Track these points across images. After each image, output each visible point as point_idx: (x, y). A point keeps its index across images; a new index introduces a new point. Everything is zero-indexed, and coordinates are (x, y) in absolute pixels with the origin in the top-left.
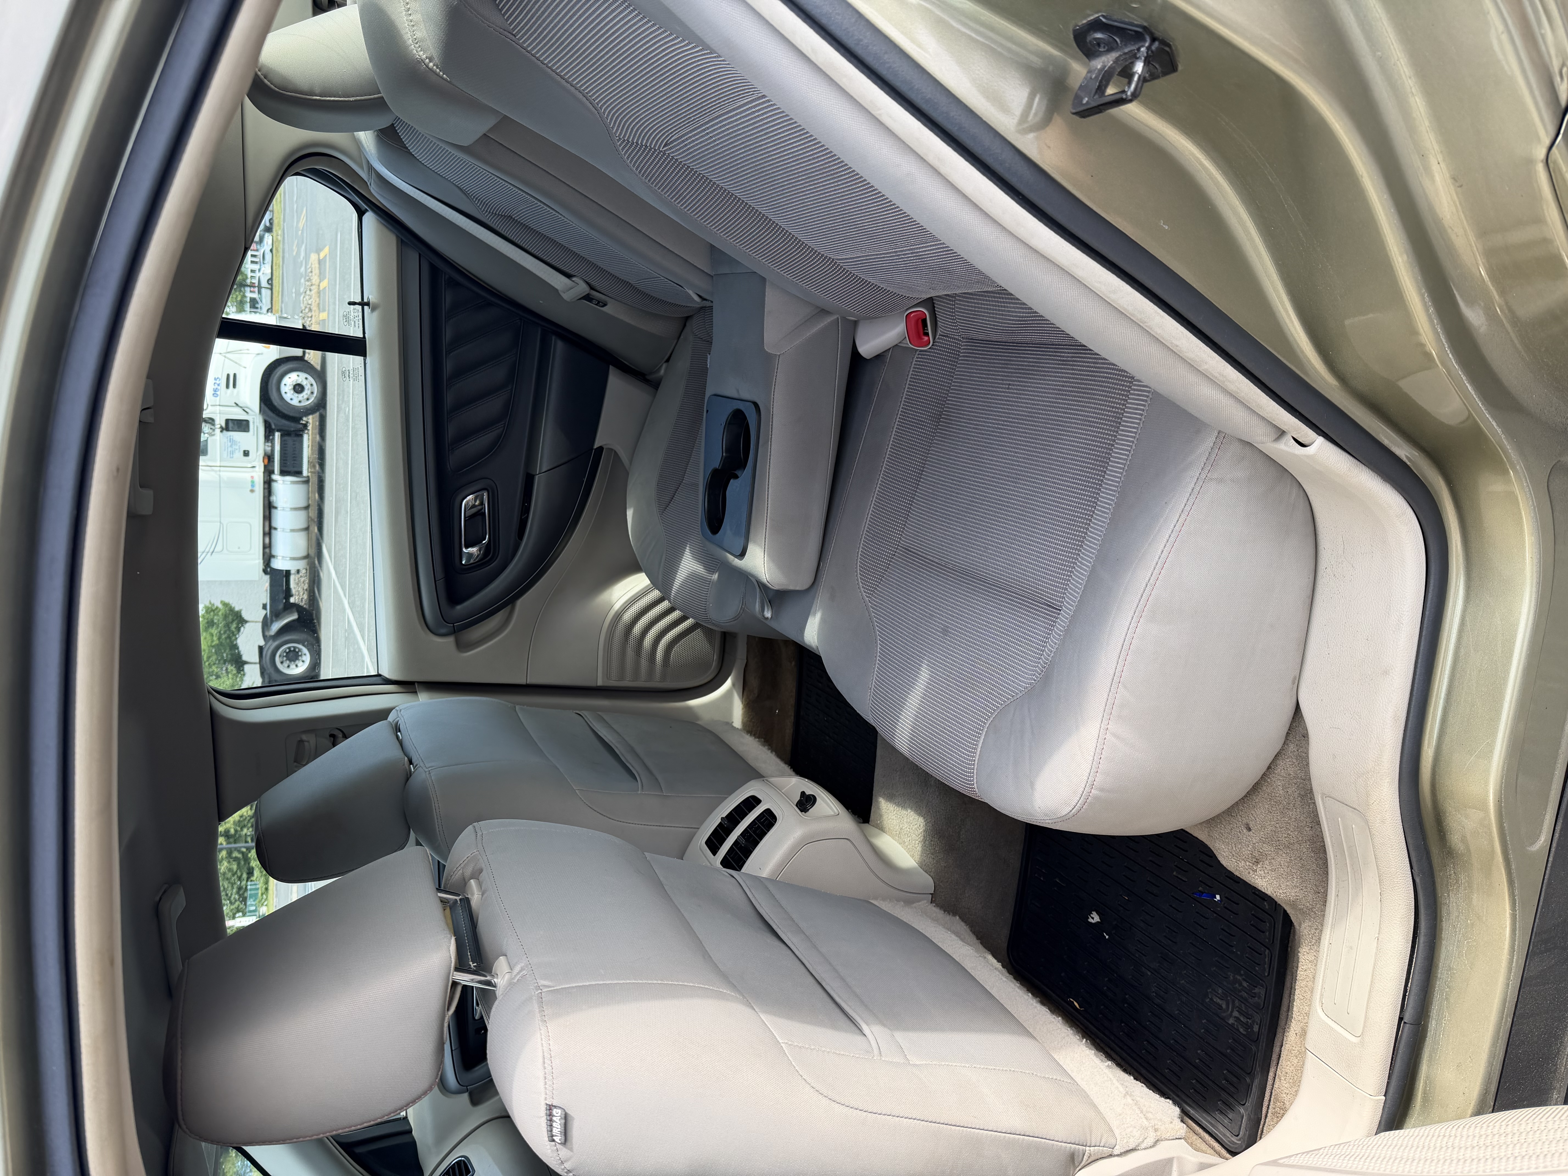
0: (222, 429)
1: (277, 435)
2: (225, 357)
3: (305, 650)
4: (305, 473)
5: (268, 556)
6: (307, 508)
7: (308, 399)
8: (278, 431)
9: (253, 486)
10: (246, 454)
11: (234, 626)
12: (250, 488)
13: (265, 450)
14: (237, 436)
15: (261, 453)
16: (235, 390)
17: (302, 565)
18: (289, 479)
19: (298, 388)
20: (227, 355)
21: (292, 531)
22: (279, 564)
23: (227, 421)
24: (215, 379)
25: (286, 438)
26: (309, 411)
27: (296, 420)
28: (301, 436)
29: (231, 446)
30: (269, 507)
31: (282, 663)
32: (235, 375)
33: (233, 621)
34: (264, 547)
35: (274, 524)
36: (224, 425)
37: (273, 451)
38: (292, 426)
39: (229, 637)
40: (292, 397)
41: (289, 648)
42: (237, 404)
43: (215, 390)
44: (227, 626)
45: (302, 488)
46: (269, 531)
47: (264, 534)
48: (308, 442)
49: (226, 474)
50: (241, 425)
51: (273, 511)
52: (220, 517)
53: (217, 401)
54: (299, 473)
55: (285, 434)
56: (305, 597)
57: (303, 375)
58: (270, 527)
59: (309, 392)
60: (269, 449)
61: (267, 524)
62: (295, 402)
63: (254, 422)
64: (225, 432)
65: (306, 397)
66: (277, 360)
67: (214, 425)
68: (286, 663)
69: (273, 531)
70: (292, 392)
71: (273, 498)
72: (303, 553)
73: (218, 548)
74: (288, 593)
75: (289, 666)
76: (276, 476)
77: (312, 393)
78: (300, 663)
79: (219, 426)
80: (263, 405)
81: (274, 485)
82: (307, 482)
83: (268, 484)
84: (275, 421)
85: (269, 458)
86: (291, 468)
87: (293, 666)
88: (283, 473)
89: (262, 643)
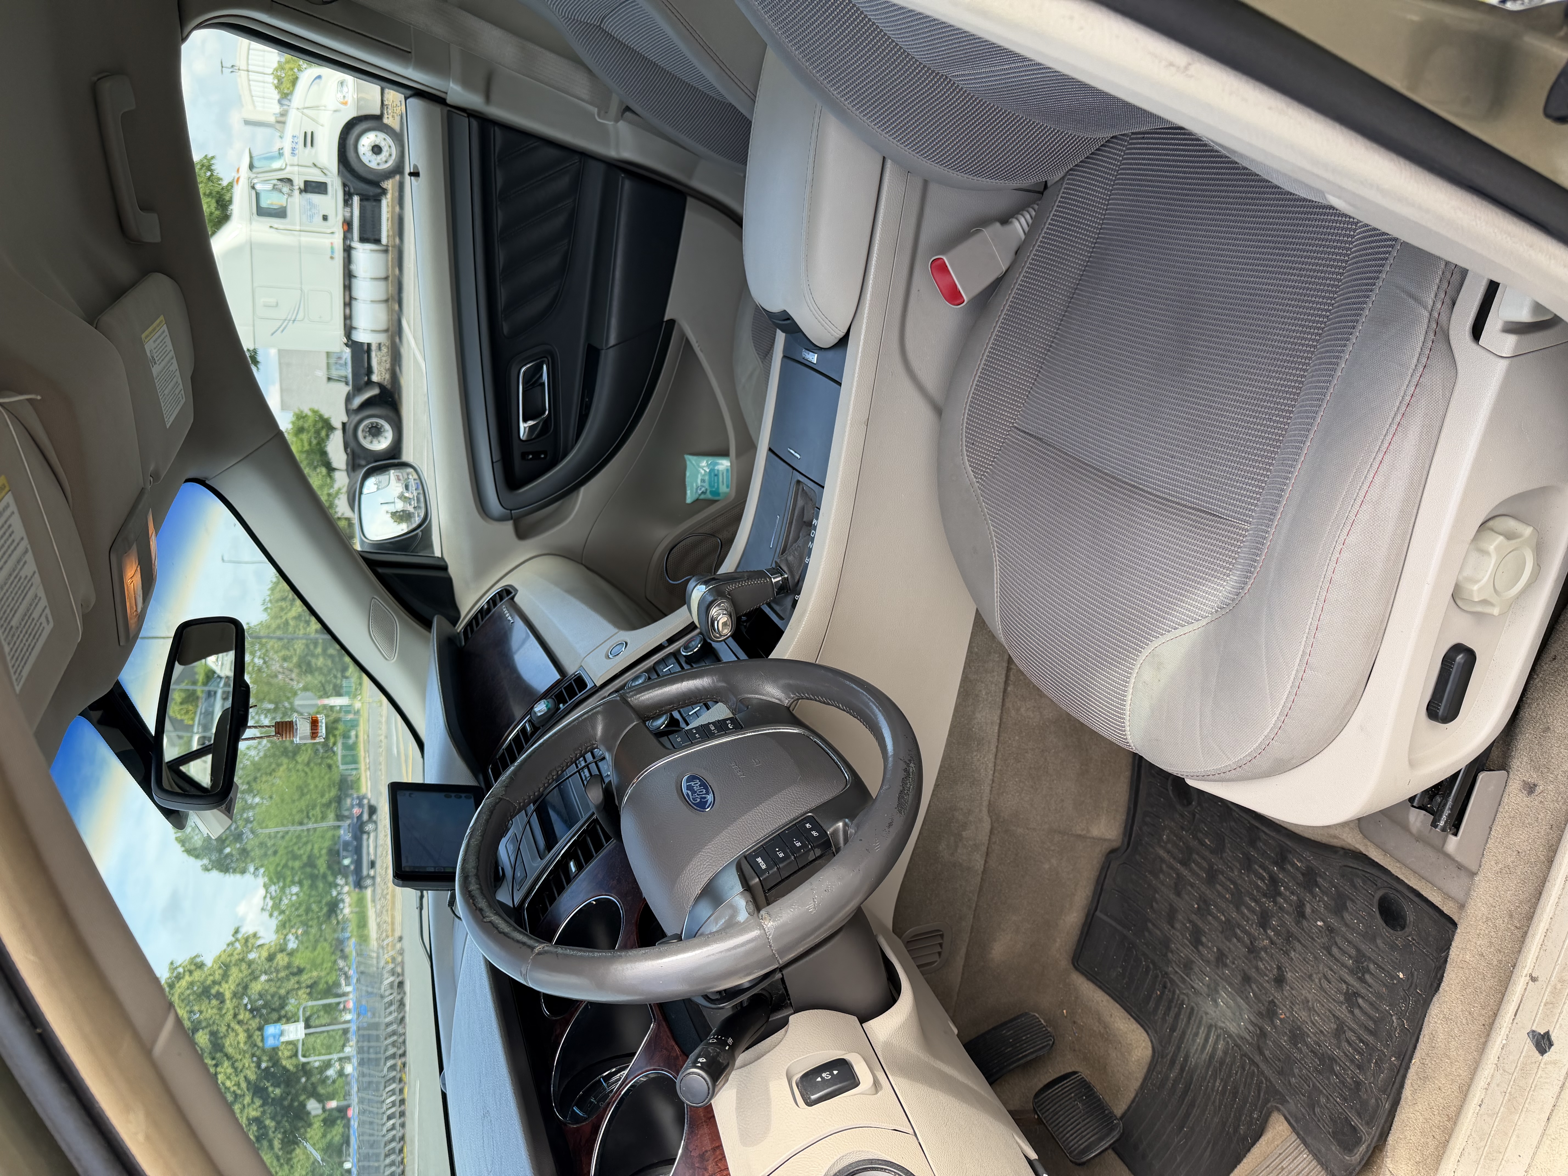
0: (301, 191)
1: (356, 199)
2: (303, 113)
3: (387, 426)
4: (384, 241)
5: (349, 329)
6: (386, 279)
7: (386, 162)
8: (357, 194)
9: (333, 252)
10: (325, 218)
11: (323, 433)
12: (329, 254)
13: (344, 216)
14: (315, 198)
15: (340, 219)
16: (314, 150)
17: (382, 338)
18: (369, 246)
19: (377, 149)
20: (305, 111)
21: (372, 301)
22: (361, 336)
23: (306, 182)
24: (294, 137)
25: (366, 203)
26: (389, 174)
27: (376, 184)
28: (380, 201)
29: (310, 209)
30: (349, 276)
31: (365, 437)
32: (312, 133)
33: (323, 428)
34: (345, 318)
35: (354, 294)
36: (302, 186)
37: (352, 216)
38: (372, 191)
39: (319, 444)
40: (370, 158)
41: (372, 423)
42: (315, 165)
43: (293, 149)
44: (317, 432)
45: (382, 256)
46: (349, 302)
47: (345, 305)
48: (386, 206)
49: (305, 239)
50: (318, 188)
51: (354, 281)
52: (301, 283)
53: (295, 160)
54: (377, 241)
55: (364, 198)
56: (387, 376)
57: (381, 135)
58: (351, 298)
59: (388, 154)
60: (348, 215)
61: (347, 293)
62: (373, 165)
63: (332, 185)
64: (304, 194)
65: (384, 159)
66: (354, 119)
67: (292, 185)
68: (369, 438)
69: (354, 302)
70: (371, 153)
71: (353, 267)
72: (383, 326)
73: (300, 317)
74: (370, 371)
75: (371, 442)
76: (356, 244)
77: (390, 155)
78: (381, 439)
79: (297, 187)
80: (341, 167)
81: (354, 253)
82: (386, 251)
83: (348, 250)
84: (355, 184)
85: (348, 224)
86: (370, 235)
87: (375, 441)
88: (363, 240)
89: (345, 419)
